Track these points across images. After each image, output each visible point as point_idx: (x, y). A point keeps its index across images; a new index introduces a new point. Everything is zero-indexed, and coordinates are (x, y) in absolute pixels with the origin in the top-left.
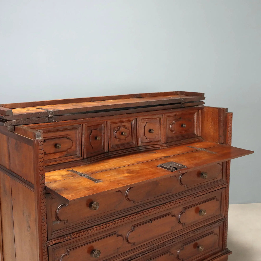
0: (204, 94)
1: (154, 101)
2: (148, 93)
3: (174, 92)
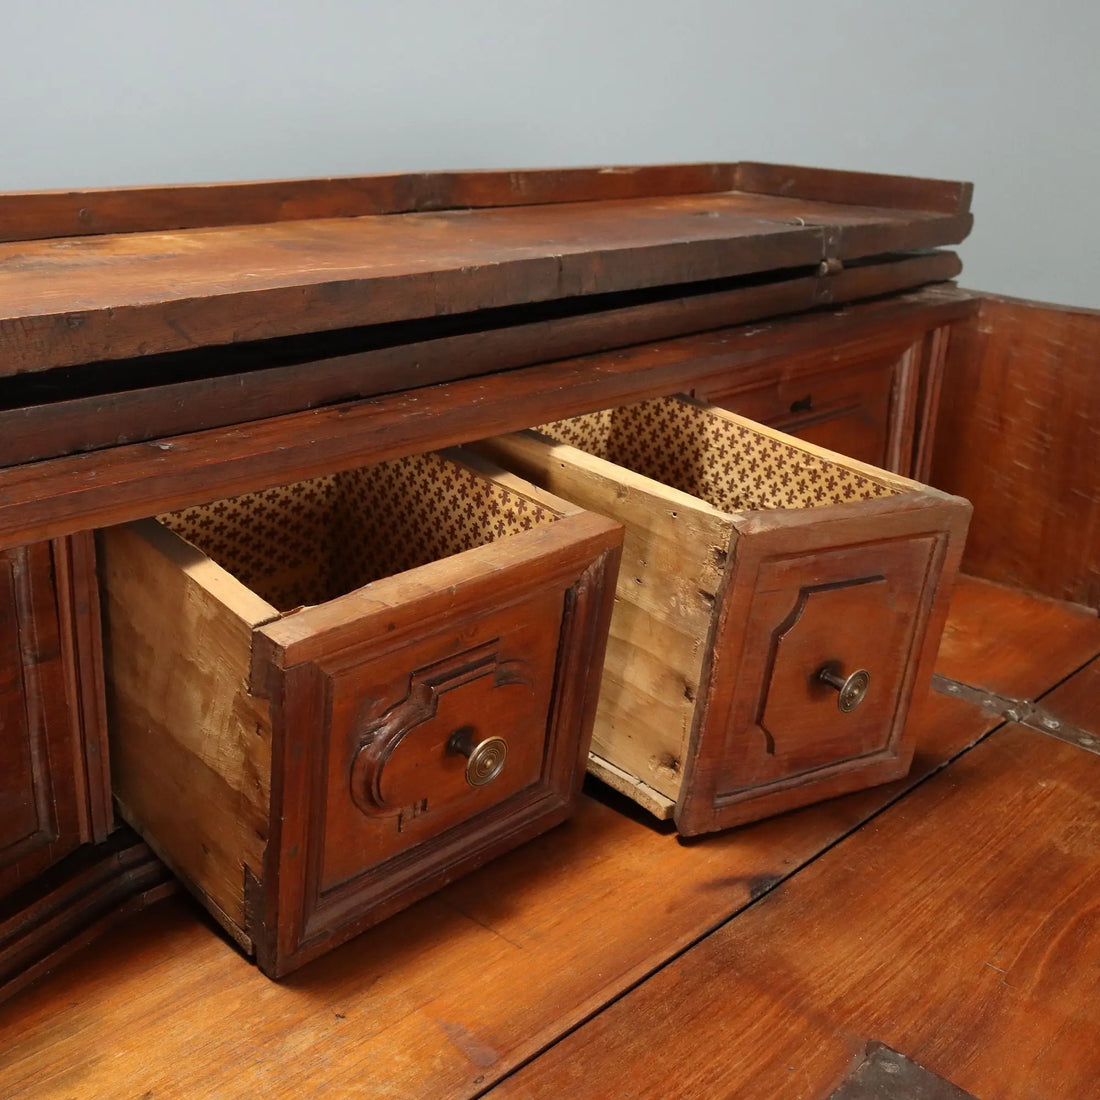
0: (970, 187)
1: (602, 255)
2: (518, 174)
3: (706, 168)
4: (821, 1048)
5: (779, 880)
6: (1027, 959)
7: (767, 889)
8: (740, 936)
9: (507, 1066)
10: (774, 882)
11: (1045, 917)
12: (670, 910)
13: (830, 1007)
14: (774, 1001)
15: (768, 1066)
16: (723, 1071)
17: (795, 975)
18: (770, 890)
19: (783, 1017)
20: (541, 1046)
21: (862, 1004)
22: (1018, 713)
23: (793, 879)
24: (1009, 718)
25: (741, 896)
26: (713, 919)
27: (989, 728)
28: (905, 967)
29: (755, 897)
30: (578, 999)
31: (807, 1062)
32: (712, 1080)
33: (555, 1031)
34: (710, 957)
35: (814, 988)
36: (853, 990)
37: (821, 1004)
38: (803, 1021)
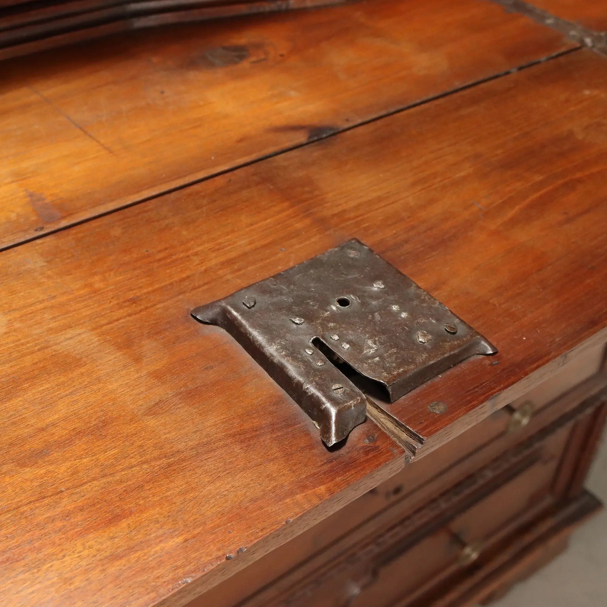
4: (313, 240)
5: (336, 131)
6: (509, 202)
7: (324, 136)
8: (286, 163)
9: (64, 223)
10: (332, 132)
11: (538, 178)
12: (240, 141)
13: (334, 215)
14: (291, 206)
15: (265, 246)
16: (229, 245)
17: (317, 193)
18: (326, 137)
19: (293, 217)
20: (97, 214)
21: (361, 215)
22: (593, 41)
23: (348, 133)
24: (583, 44)
25: (301, 138)
26: (271, 150)
27: (563, 50)
28: (407, 197)
29: (311, 140)
30: (139, 188)
31: (297, 247)
32: (218, 249)
33: (111, 206)
34: (254, 174)
35: (327, 202)
36: (357, 207)
37: (327, 213)
38: (308, 221)
